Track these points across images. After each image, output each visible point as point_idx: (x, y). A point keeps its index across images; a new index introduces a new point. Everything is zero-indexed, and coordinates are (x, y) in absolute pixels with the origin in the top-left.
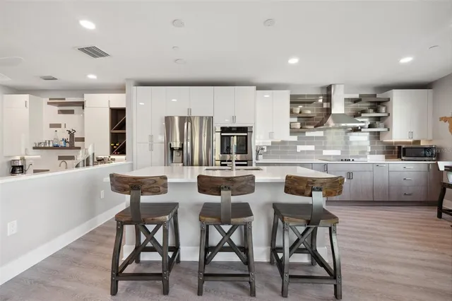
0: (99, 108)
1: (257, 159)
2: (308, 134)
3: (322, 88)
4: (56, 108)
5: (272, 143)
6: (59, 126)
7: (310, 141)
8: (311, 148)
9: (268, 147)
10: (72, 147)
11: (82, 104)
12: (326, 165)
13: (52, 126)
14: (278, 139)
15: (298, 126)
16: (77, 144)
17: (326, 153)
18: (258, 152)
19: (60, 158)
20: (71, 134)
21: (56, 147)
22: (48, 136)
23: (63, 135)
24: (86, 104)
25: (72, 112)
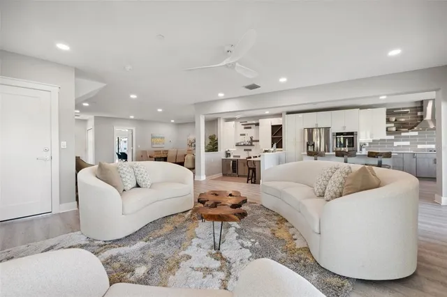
0: (266, 126)
1: (361, 150)
2: (403, 134)
3: (416, 102)
4: (243, 126)
5: (373, 141)
6: (244, 135)
7: (406, 139)
8: (408, 143)
9: (370, 143)
10: (252, 145)
11: (257, 124)
12: (414, 154)
13: (241, 135)
14: (378, 138)
15: (394, 129)
16: (254, 143)
17: (420, 146)
18: (361, 147)
19: (245, 150)
20: (251, 138)
21: (244, 145)
22: (240, 140)
23: (247, 139)
24: (260, 124)
25: (250, 128)
